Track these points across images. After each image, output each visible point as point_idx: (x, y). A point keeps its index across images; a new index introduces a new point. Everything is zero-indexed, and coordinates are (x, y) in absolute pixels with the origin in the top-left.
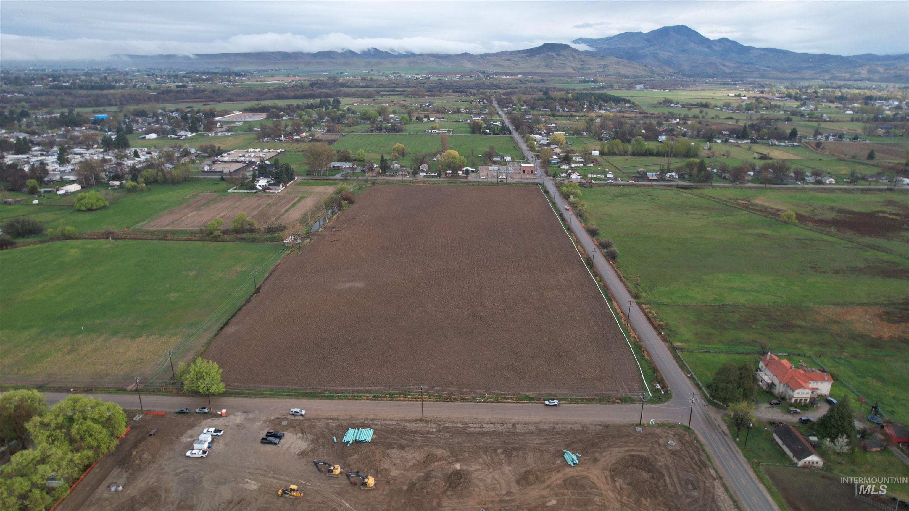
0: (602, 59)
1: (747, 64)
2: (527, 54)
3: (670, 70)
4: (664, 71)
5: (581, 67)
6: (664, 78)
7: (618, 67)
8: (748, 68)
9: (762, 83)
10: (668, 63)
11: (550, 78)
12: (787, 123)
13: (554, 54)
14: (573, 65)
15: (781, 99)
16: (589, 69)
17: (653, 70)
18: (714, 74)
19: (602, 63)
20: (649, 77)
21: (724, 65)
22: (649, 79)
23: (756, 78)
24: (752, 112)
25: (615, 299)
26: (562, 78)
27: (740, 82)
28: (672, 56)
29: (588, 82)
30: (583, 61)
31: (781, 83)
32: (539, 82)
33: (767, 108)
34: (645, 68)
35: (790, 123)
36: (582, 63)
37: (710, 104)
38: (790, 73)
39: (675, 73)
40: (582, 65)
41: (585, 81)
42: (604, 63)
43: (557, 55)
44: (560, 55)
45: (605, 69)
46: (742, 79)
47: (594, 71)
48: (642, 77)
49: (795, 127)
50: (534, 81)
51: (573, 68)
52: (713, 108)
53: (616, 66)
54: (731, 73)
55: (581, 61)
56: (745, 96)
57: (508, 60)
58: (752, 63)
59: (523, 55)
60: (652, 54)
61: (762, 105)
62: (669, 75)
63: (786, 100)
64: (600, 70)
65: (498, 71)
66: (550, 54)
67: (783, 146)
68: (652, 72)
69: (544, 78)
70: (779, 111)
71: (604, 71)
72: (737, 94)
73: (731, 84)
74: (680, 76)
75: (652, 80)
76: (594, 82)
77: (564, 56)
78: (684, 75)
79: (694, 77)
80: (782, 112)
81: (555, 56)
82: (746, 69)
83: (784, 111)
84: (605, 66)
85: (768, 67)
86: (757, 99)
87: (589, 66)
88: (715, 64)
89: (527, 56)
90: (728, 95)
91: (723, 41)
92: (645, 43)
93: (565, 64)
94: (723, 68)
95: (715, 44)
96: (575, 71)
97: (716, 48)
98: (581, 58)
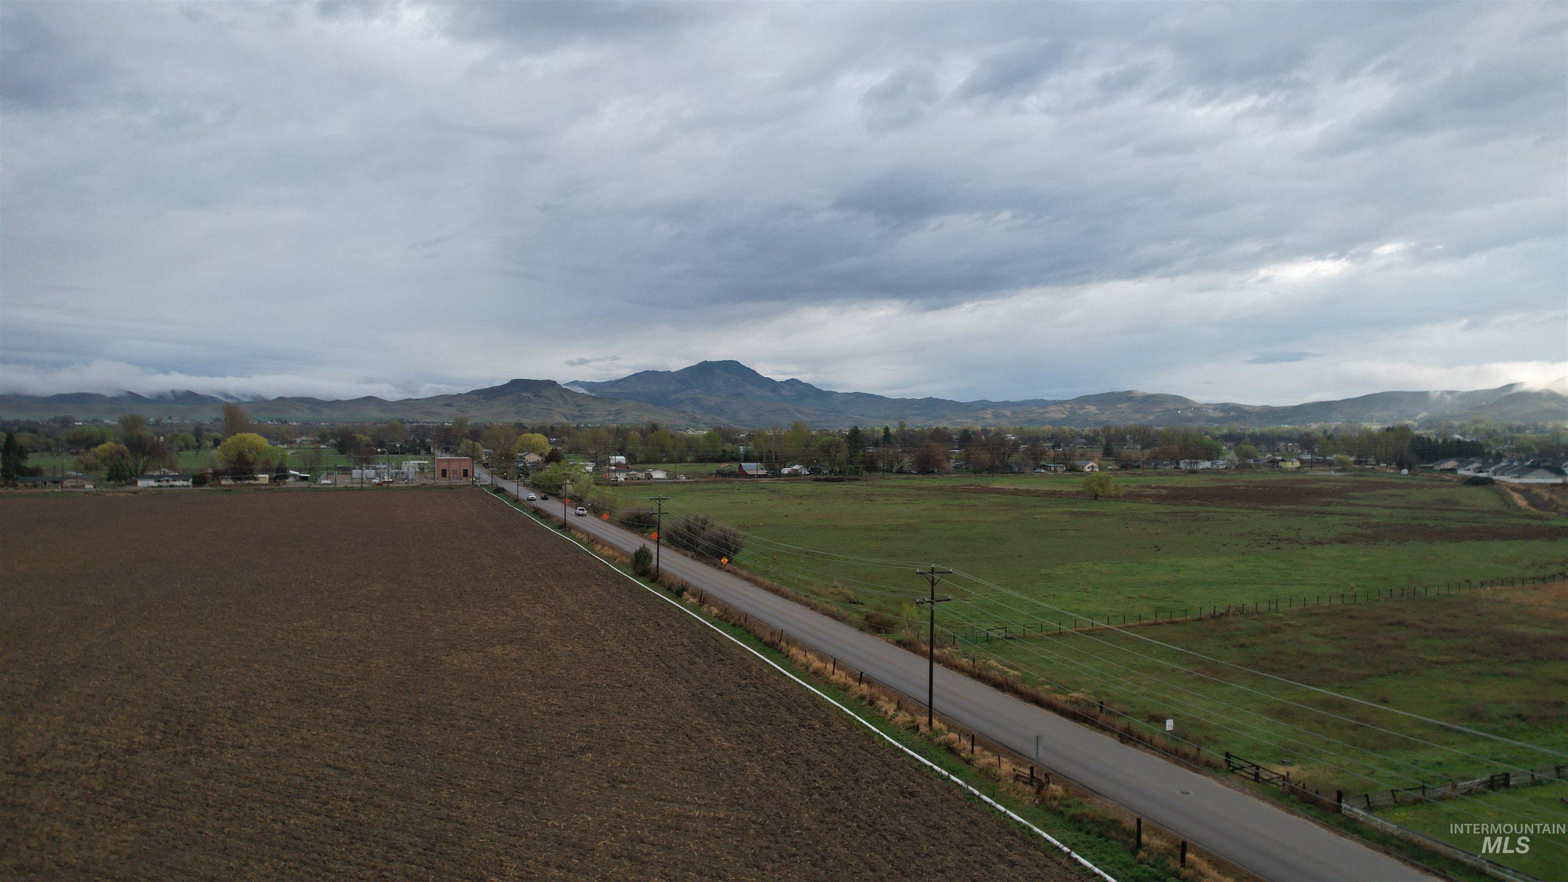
0: (612, 403)
2: (482, 396)
5: (578, 414)
13: (531, 395)
14: (564, 411)
16: (592, 416)
17: (695, 418)
19: (614, 408)
25: (792, 642)
34: (682, 415)
36: (578, 408)
40: (579, 411)
42: (615, 409)
43: (535, 396)
44: (541, 397)
51: (564, 415)
53: (635, 413)
55: (578, 405)
57: (449, 405)
59: (476, 397)
60: (691, 399)
64: (611, 418)
66: (522, 394)
77: (548, 398)
81: (532, 398)
84: (618, 412)
87: (591, 413)
88: (787, 410)
89: (483, 398)
91: (793, 382)
92: (675, 385)
93: (551, 409)
94: (800, 415)
95: (781, 387)
96: (568, 419)
97: (784, 392)
98: (577, 401)
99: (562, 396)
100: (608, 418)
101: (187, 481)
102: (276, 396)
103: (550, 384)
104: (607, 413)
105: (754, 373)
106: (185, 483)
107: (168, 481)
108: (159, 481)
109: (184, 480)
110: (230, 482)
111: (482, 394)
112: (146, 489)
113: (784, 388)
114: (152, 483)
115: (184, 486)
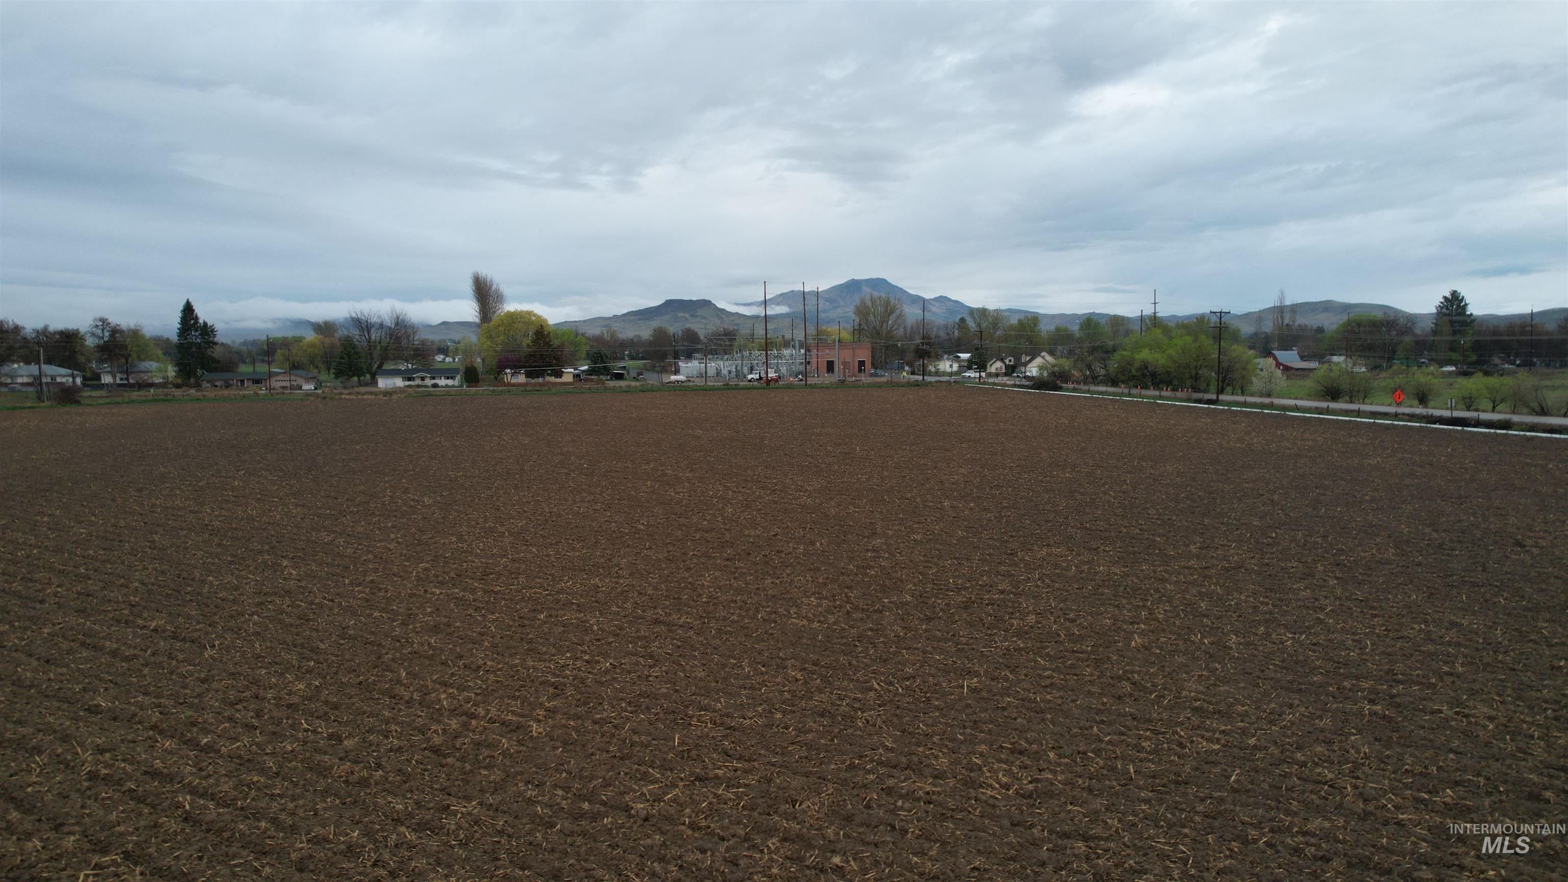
19: (771, 326)
59: (634, 318)
66: (682, 314)
91: (943, 300)
98: (734, 320)
99: (718, 316)
101: (453, 378)
102: (440, 322)
106: (450, 382)
107: (423, 379)
108: (409, 379)
109: (448, 378)
110: (521, 379)
111: (637, 315)
112: (388, 393)
114: (399, 382)
115: (447, 386)
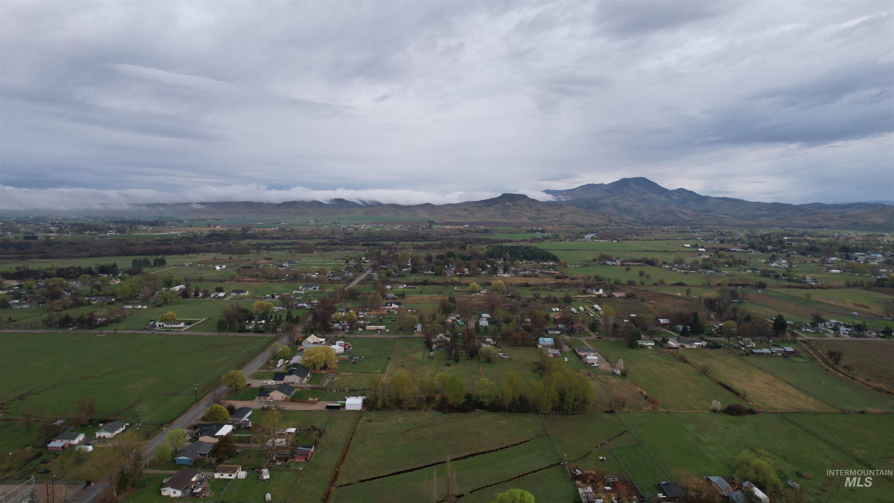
0: (559, 209)
1: (704, 211)
3: (630, 218)
4: (622, 219)
5: (537, 216)
6: (621, 226)
7: (575, 216)
8: (707, 215)
9: (722, 230)
10: (628, 211)
11: (495, 228)
12: (760, 291)
13: (511, 204)
14: (529, 214)
15: (744, 251)
16: (545, 218)
18: (673, 222)
19: (559, 212)
20: (606, 225)
21: (683, 213)
22: (605, 227)
23: (715, 225)
24: (711, 271)
26: (508, 228)
27: (699, 230)
28: (632, 205)
29: (536, 231)
30: (539, 211)
31: (740, 230)
32: (482, 233)
33: (730, 265)
34: (602, 216)
35: (764, 290)
36: (538, 212)
37: (657, 260)
38: (747, 220)
39: (634, 221)
40: (538, 214)
41: (533, 231)
42: (561, 213)
43: (514, 205)
44: (516, 205)
45: (561, 218)
46: (701, 227)
47: (549, 220)
48: (598, 225)
49: (782, 313)
50: (477, 232)
51: (529, 217)
52: (660, 266)
53: (573, 216)
54: (690, 221)
55: (538, 211)
56: (702, 247)
57: (465, 210)
58: (710, 211)
60: (613, 203)
61: (722, 260)
62: (626, 223)
63: (751, 252)
64: (556, 219)
65: (450, 220)
66: (507, 204)
67: (767, 354)
68: (609, 220)
69: (490, 228)
70: (745, 270)
71: (559, 220)
72: (694, 244)
73: (690, 232)
74: (638, 224)
75: (608, 229)
76: (542, 231)
77: (521, 206)
78: (643, 223)
79: (652, 225)
80: (750, 271)
81: (511, 206)
82: (705, 217)
83: (751, 269)
84: (562, 215)
85: (726, 214)
86: (717, 251)
87: (544, 216)
88: (674, 212)
89: (485, 206)
90: (684, 246)
91: (681, 191)
92: (605, 194)
93: (521, 213)
94: (682, 215)
95: (673, 194)
96: (530, 220)
97: (674, 197)
98: (538, 208)
99: (529, 204)
100: (554, 219)
103: (523, 197)
104: (554, 216)
105: (655, 185)
111: (482, 203)
113: (674, 195)
